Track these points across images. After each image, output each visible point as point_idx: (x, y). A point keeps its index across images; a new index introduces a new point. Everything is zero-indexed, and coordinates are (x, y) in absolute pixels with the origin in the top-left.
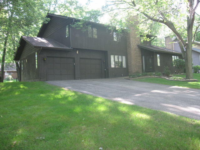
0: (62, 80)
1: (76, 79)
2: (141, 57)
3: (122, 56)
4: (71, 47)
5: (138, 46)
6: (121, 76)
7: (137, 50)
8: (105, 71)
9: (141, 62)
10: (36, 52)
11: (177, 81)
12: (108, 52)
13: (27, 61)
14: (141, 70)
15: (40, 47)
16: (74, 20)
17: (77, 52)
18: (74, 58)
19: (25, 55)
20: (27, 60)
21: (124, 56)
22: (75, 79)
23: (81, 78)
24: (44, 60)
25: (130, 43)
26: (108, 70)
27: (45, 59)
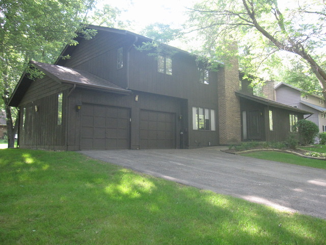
0: (106, 149)
1: (133, 149)
2: (239, 113)
3: (210, 109)
4: (127, 88)
5: (236, 93)
6: (208, 146)
7: (235, 100)
8: (181, 135)
9: (240, 123)
10: (59, 93)
11: (320, 159)
12: (189, 101)
13: (36, 108)
14: (239, 136)
15: (73, 84)
16: (137, 38)
17: (137, 99)
18: (130, 109)
19: (32, 97)
20: (38, 108)
21: (212, 109)
22: (130, 148)
23: (140, 147)
24: (77, 110)
25: (223, 88)
26: (186, 133)
27: (79, 108)
